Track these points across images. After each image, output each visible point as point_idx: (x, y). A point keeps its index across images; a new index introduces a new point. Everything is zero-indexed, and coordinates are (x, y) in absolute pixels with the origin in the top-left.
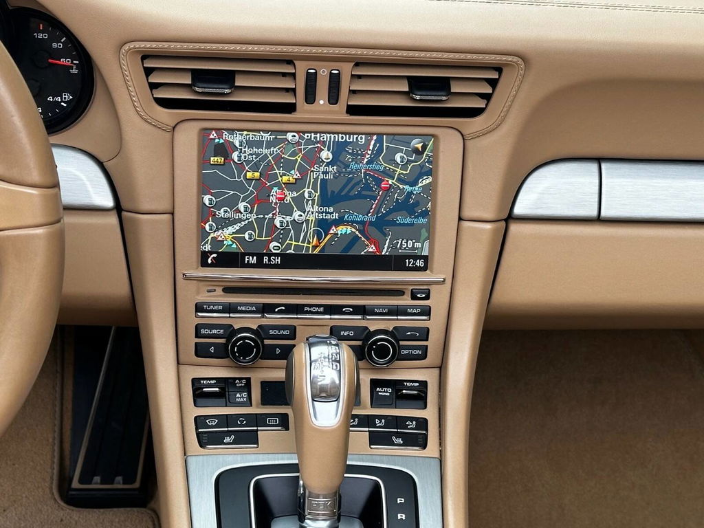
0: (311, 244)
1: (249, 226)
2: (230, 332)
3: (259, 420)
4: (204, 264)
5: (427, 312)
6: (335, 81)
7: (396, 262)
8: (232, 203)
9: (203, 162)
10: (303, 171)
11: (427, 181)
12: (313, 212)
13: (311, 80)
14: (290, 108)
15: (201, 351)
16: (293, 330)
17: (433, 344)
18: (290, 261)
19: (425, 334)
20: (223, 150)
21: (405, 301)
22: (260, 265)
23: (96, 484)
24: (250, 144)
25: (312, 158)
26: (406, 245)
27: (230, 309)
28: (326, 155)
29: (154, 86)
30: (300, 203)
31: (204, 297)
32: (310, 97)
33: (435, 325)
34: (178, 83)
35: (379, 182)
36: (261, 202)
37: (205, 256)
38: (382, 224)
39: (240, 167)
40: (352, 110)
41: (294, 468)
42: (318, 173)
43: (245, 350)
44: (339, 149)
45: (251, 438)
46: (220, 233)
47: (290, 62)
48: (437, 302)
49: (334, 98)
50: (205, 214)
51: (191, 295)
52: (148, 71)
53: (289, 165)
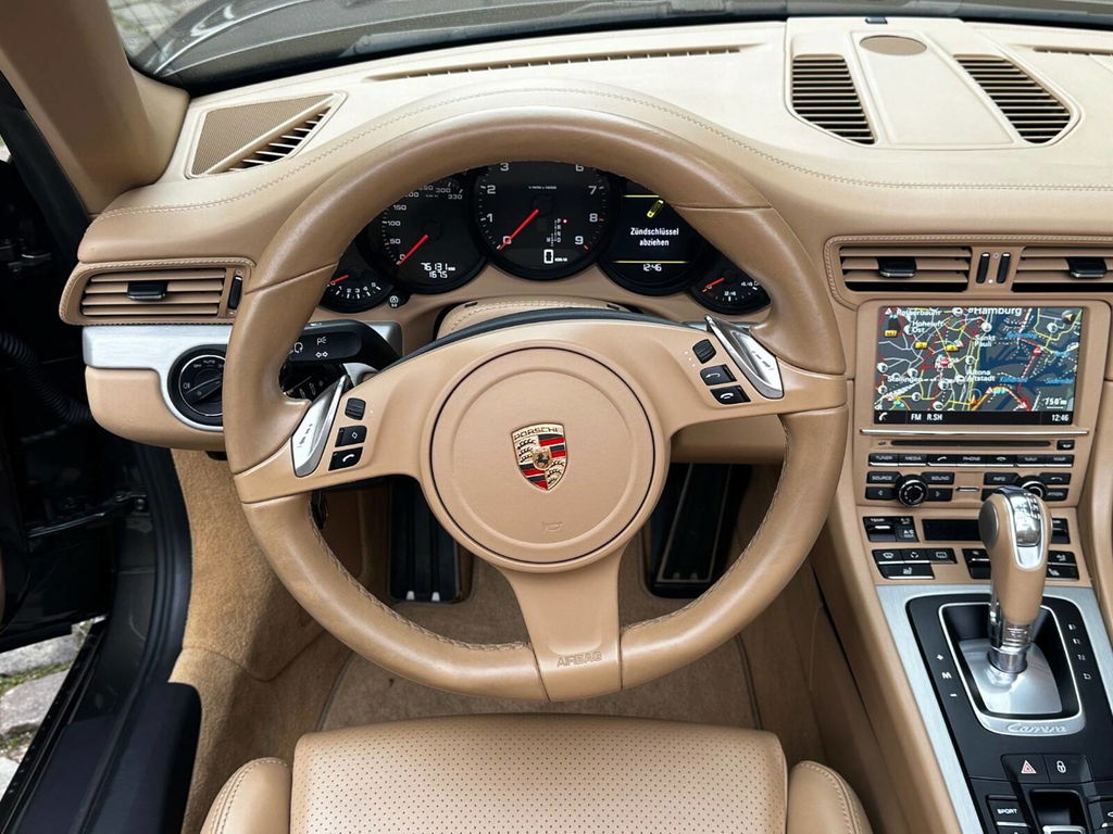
0: (969, 403)
1: (917, 388)
2: (899, 479)
3: (928, 554)
4: (877, 421)
5: (1070, 460)
6: (1005, 264)
7: (1044, 418)
8: (902, 369)
9: (881, 336)
10: (966, 341)
11: (1075, 346)
12: (973, 375)
13: (984, 264)
14: (962, 287)
15: (871, 494)
16: (952, 476)
17: (1074, 487)
18: (951, 418)
19: (1067, 478)
20: (897, 324)
21: (1052, 451)
22: (924, 421)
23: (676, 579)
24: (920, 318)
25: (974, 329)
26: (1053, 402)
27: (899, 459)
28: (986, 326)
29: (845, 272)
30: (961, 368)
31: (876, 449)
32: (981, 277)
33: (1077, 471)
34: (866, 270)
35: (1032, 348)
36: (928, 368)
37: (877, 413)
38: (1033, 385)
39: (911, 338)
40: (1017, 288)
42: (978, 341)
43: (914, 494)
44: (998, 321)
45: (924, 570)
46: (890, 396)
47: (968, 248)
48: (1081, 452)
49: (1002, 277)
50: (880, 378)
51: (867, 447)
52: (843, 259)
53: (953, 336)
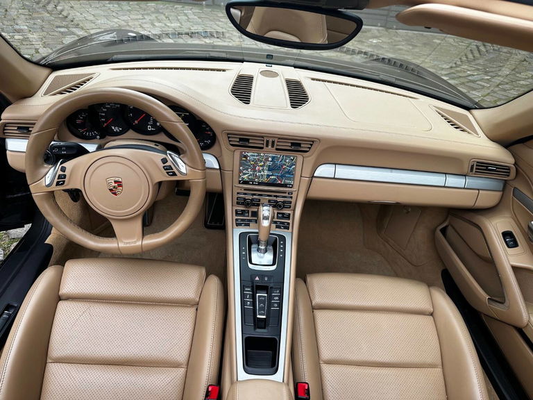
0: (265, 180)
1: (251, 175)
2: (245, 199)
3: (250, 221)
4: (240, 183)
5: (291, 197)
6: (273, 142)
7: (285, 185)
8: (247, 169)
9: (241, 160)
10: (264, 163)
11: (294, 167)
12: (266, 173)
13: (268, 142)
14: (262, 148)
15: (238, 203)
16: (260, 200)
17: (292, 205)
18: (260, 184)
19: (291, 202)
20: (246, 157)
21: (287, 195)
22: (253, 184)
24: (252, 156)
25: (267, 160)
26: (287, 181)
27: (245, 194)
28: (270, 159)
29: (230, 141)
30: (263, 170)
31: (239, 191)
32: (267, 146)
33: (293, 201)
34: (236, 141)
35: (282, 166)
36: (254, 170)
37: (240, 181)
38: (282, 176)
39: (249, 161)
40: (277, 149)
41: (257, 233)
42: (268, 163)
43: (248, 204)
44: (273, 158)
45: (248, 225)
46: (244, 177)
47: (262, 137)
48: (294, 195)
49: (273, 146)
50: (240, 171)
51: (236, 190)
52: (229, 137)
53: (261, 161)
